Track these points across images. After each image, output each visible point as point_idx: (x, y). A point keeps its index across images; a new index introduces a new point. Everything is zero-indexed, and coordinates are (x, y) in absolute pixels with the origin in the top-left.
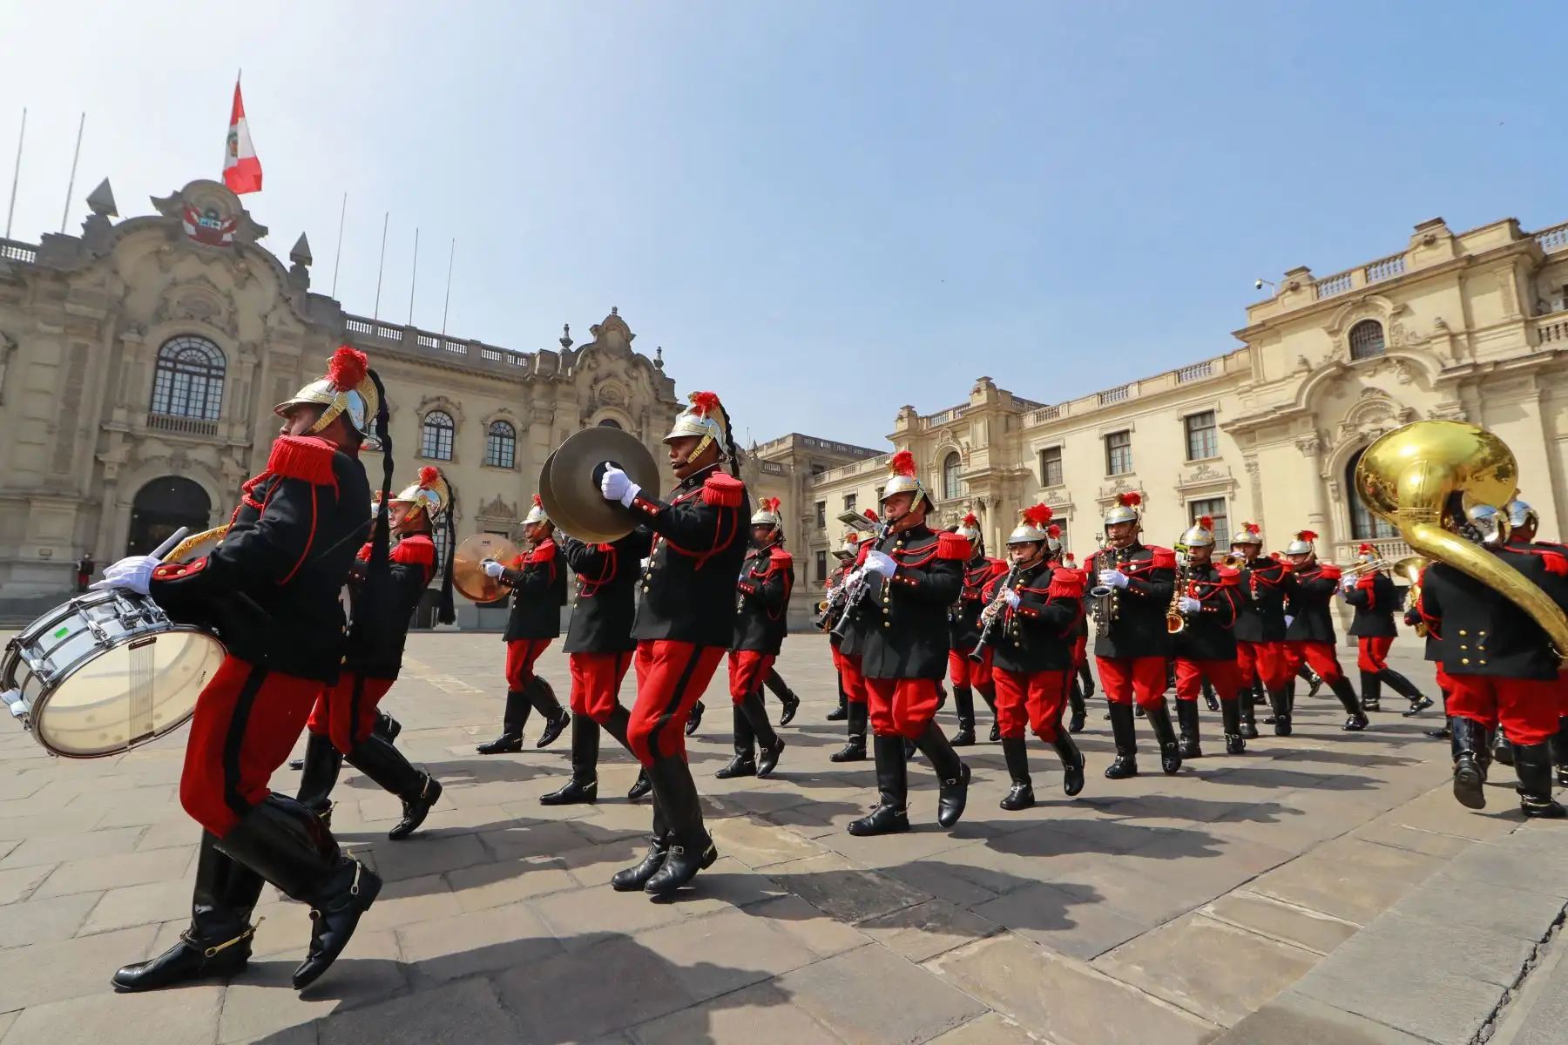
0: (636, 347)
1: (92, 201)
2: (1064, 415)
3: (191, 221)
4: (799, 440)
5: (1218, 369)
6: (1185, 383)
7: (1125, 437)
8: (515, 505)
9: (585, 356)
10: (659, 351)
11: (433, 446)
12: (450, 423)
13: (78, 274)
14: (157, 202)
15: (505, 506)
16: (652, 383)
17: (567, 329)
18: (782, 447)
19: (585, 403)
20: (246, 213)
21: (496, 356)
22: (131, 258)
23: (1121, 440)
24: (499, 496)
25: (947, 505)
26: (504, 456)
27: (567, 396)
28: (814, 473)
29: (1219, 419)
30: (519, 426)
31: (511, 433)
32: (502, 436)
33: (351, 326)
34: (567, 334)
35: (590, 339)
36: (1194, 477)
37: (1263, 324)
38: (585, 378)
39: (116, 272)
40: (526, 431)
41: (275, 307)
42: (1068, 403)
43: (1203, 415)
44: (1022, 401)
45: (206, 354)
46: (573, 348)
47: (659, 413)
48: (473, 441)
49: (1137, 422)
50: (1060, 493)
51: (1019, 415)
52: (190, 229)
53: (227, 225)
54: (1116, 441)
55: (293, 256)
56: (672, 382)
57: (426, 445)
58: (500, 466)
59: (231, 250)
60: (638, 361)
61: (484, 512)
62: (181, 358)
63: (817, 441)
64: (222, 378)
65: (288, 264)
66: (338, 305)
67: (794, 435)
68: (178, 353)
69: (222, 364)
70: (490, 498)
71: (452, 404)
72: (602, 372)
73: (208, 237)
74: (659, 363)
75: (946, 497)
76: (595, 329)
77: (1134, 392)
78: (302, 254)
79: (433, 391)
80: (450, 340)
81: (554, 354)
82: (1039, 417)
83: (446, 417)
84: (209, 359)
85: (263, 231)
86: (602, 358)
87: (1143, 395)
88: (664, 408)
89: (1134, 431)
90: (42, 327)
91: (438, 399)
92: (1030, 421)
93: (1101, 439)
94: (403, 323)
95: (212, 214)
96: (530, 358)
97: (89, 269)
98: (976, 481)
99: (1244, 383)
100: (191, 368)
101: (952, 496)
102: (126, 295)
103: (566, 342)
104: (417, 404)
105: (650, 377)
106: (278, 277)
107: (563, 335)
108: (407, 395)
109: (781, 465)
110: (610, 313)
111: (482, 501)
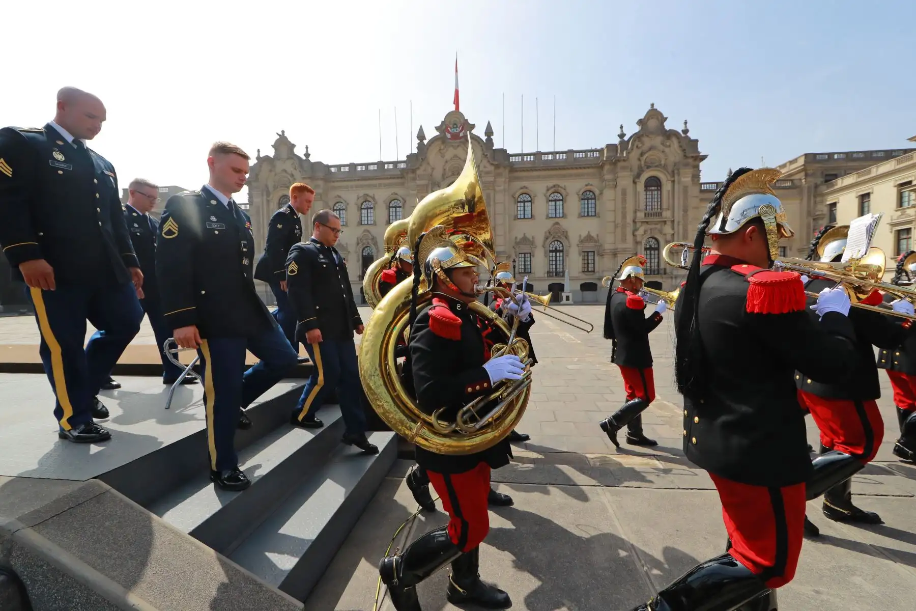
0: (668, 126)
1: (418, 137)
3: (449, 132)
4: (811, 158)
8: (598, 236)
9: (634, 141)
10: (686, 123)
11: (554, 211)
12: (561, 198)
13: (418, 168)
14: (437, 128)
15: (593, 237)
16: (681, 147)
17: (621, 127)
18: (794, 166)
19: (636, 170)
20: (467, 121)
21: (582, 155)
22: (432, 155)
24: (589, 232)
26: (590, 210)
27: (624, 168)
28: (826, 181)
30: (597, 192)
31: (593, 197)
32: (588, 199)
33: (512, 159)
34: (622, 131)
35: (637, 129)
38: (635, 154)
39: (428, 163)
40: (601, 193)
46: (626, 138)
47: (687, 165)
48: (574, 205)
52: (449, 136)
53: (460, 129)
55: (486, 134)
56: (696, 141)
57: (550, 211)
58: (588, 215)
59: (463, 139)
60: (671, 135)
61: (582, 242)
63: (831, 155)
65: (484, 138)
66: (505, 151)
67: (806, 155)
70: (584, 234)
71: (561, 187)
72: (645, 148)
73: (455, 137)
74: (686, 131)
76: (640, 122)
78: (489, 132)
79: (550, 183)
80: (558, 153)
81: (615, 145)
83: (559, 195)
85: (473, 126)
86: (645, 139)
88: (690, 161)
91: (554, 186)
94: (534, 151)
95: (455, 126)
96: (601, 151)
97: (421, 165)
102: (433, 171)
103: (622, 136)
104: (544, 191)
105: (679, 142)
106: (481, 146)
107: (619, 132)
108: (539, 187)
109: (792, 181)
110: (649, 108)
111: (580, 236)
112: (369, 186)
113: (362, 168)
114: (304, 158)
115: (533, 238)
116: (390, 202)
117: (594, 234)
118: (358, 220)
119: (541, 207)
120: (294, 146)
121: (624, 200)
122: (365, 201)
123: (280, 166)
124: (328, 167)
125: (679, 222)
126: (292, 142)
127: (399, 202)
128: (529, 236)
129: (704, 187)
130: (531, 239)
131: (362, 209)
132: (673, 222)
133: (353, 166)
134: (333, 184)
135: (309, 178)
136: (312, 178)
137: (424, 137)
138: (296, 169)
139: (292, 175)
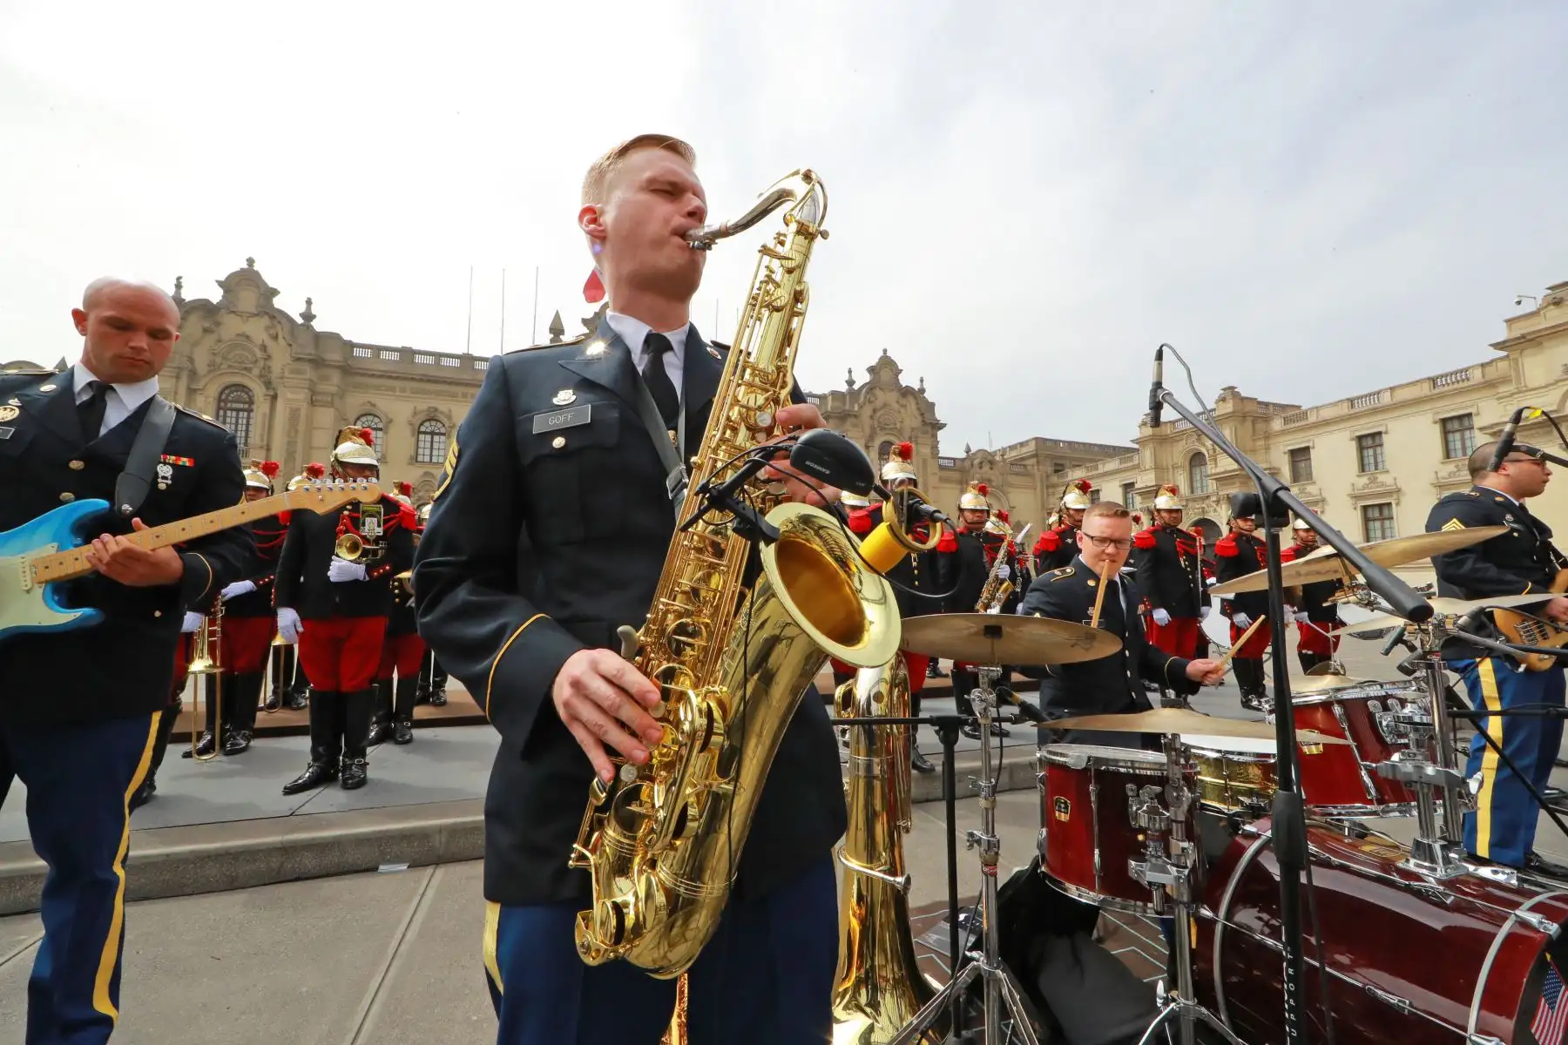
0: (905, 380)
1: (552, 330)
2: (1312, 418)
4: (1040, 441)
5: (1477, 376)
6: (1440, 389)
7: (1377, 438)
9: (867, 393)
10: (922, 381)
14: (585, 322)
16: (919, 409)
17: (850, 372)
18: (1024, 450)
19: (868, 431)
23: (1374, 440)
25: (1194, 500)
27: (855, 426)
28: (1056, 471)
29: (1478, 422)
34: (850, 376)
35: (867, 378)
36: (1450, 475)
37: (1523, 336)
38: (868, 411)
42: (1317, 408)
43: (1460, 418)
44: (1267, 404)
46: (856, 387)
47: (926, 432)
49: (1390, 426)
50: (1310, 489)
51: (1267, 419)
54: (1368, 444)
56: (933, 405)
60: (907, 392)
63: (1056, 442)
67: (1036, 439)
72: (878, 403)
74: (922, 391)
75: (1192, 492)
76: (871, 370)
77: (1386, 399)
81: (843, 394)
82: (1286, 420)
86: (878, 392)
87: (1395, 401)
88: (929, 429)
89: (1386, 433)
92: (1277, 424)
93: (1352, 439)
96: (822, 398)
98: (1223, 479)
99: (1503, 389)
101: (1198, 493)
103: (850, 383)
105: (917, 404)
107: (847, 378)
109: (1025, 466)
110: (881, 354)
112: (438, 394)
113: (430, 360)
114: (300, 321)
118: (412, 452)
120: (274, 292)
122: (429, 420)
123: (232, 326)
124: (351, 345)
126: (271, 284)
129: (941, 461)
131: (419, 433)
133: (407, 353)
134: (359, 379)
135: (310, 361)
136: (318, 363)
137: (562, 332)
138: (275, 338)
139: (264, 348)
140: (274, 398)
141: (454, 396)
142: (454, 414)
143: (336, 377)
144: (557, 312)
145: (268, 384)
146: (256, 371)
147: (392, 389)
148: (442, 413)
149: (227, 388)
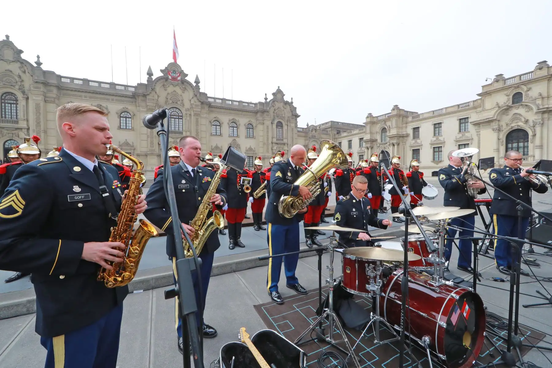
1: (148, 74)
2: (421, 117)
3: (170, 75)
4: (333, 122)
5: (471, 105)
6: (460, 109)
7: (440, 124)
9: (272, 103)
10: (292, 99)
11: (232, 133)
12: (236, 126)
13: (148, 94)
14: (162, 71)
15: (252, 149)
16: (291, 109)
17: (266, 95)
18: (327, 125)
19: (272, 117)
20: (183, 71)
21: (246, 105)
22: (159, 88)
23: (439, 125)
24: (250, 146)
25: (382, 144)
26: (251, 134)
27: (268, 115)
28: (338, 133)
29: (470, 120)
30: (254, 125)
31: (252, 127)
32: (250, 128)
33: (210, 100)
34: (266, 96)
35: (272, 97)
36: (460, 137)
37: (486, 92)
38: (272, 110)
39: (156, 93)
40: (256, 127)
41: (193, 98)
42: (423, 113)
43: (465, 118)
44: (407, 112)
45: (177, 112)
46: (268, 100)
47: (293, 118)
48: (243, 131)
49: (444, 121)
50: (418, 141)
51: (407, 117)
52: (170, 77)
53: (178, 75)
54: (437, 126)
55: (195, 82)
56: (296, 108)
57: (231, 133)
58: (250, 137)
59: (180, 82)
60: (287, 103)
61: (247, 151)
62: (172, 114)
63: (338, 123)
64: (182, 119)
65: (194, 85)
66: (206, 95)
67: (331, 121)
68: (171, 113)
69: (181, 115)
70: (248, 147)
71: (236, 120)
72: (276, 107)
73: (174, 79)
74: (292, 103)
75: (382, 142)
76: (274, 94)
77: (444, 111)
78: (197, 82)
79: (231, 118)
80: (234, 101)
81: (263, 103)
82: (413, 118)
83: (235, 124)
84: (178, 114)
85: (187, 75)
86: (276, 103)
87: (447, 112)
88: (294, 117)
89: (443, 123)
90: (141, 109)
91: (233, 119)
92: (410, 119)
93: (432, 125)
94: (222, 97)
95: (174, 72)
96: (255, 104)
97: (150, 93)
98: (391, 137)
99: (479, 109)
100: (174, 117)
101: (384, 142)
102: (158, 98)
103: (266, 99)
104: (228, 121)
106: (193, 89)
107: (265, 97)
108: (225, 119)
109: (327, 131)
110: (277, 88)
111: (246, 148)
112: (101, 99)
113: (96, 84)
114: (35, 65)
115: (221, 147)
116: (121, 113)
117: (253, 147)
119: (226, 130)
120: (21, 52)
121: (268, 132)
124: (60, 77)
125: (290, 145)
126: (19, 48)
127: (128, 114)
128: (219, 146)
129: (298, 129)
130: (221, 148)
132: (288, 144)
133: (86, 81)
134: (65, 92)
135: (42, 83)
136: (46, 84)
137: (152, 75)
138: (24, 72)
139: (20, 77)
140: (27, 99)
141: (108, 100)
142: (109, 108)
143: (55, 91)
144: (150, 67)
145: (24, 93)
146: (17, 87)
147: (80, 96)
148: (103, 107)
149: (5, 93)
